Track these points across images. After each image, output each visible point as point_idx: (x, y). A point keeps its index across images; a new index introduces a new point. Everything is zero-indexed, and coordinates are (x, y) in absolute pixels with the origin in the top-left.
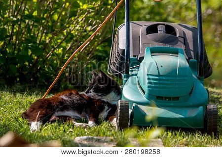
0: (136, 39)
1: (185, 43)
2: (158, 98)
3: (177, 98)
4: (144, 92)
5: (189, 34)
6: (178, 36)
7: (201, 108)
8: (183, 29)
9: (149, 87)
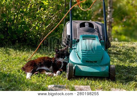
0: (75, 30)
1: (98, 32)
2: (87, 61)
3: (96, 62)
4: (80, 59)
5: (100, 27)
6: (95, 28)
7: (107, 66)
8: (97, 24)
9: (82, 56)
